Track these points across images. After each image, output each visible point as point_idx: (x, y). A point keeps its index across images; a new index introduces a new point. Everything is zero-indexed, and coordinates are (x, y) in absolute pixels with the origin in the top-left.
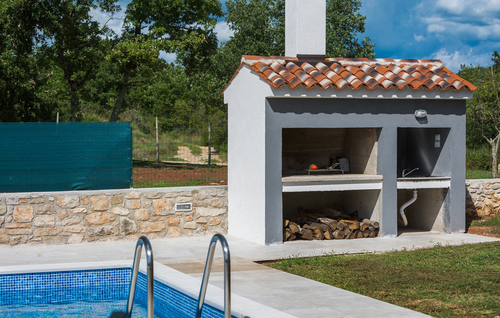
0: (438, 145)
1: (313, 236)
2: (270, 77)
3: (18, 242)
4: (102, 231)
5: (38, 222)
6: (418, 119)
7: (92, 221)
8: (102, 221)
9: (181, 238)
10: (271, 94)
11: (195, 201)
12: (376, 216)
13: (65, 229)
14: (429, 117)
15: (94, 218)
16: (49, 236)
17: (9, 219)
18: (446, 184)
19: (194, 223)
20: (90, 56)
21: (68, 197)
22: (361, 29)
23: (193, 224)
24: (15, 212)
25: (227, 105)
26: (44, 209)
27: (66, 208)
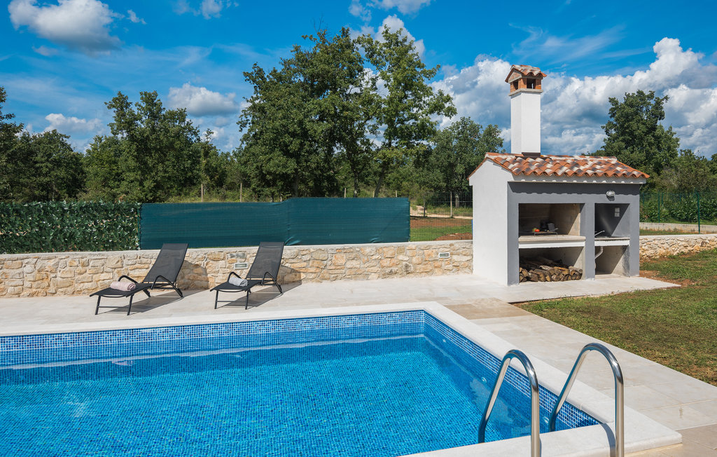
0: (617, 215)
1: (539, 279)
2: (510, 167)
3: (336, 278)
4: (391, 271)
5: (349, 265)
6: (608, 197)
7: (385, 264)
8: (391, 265)
9: (443, 277)
10: (512, 180)
11: (452, 251)
12: (578, 265)
13: (367, 270)
14: (616, 196)
15: (386, 262)
16: (357, 275)
17: (330, 263)
18: (626, 243)
19: (451, 265)
20: (365, 158)
21: (368, 248)
22: (501, 145)
23: (450, 267)
24: (334, 259)
25: (472, 186)
26: (353, 257)
27: (367, 256)
